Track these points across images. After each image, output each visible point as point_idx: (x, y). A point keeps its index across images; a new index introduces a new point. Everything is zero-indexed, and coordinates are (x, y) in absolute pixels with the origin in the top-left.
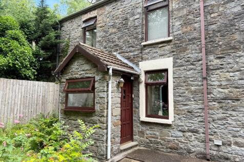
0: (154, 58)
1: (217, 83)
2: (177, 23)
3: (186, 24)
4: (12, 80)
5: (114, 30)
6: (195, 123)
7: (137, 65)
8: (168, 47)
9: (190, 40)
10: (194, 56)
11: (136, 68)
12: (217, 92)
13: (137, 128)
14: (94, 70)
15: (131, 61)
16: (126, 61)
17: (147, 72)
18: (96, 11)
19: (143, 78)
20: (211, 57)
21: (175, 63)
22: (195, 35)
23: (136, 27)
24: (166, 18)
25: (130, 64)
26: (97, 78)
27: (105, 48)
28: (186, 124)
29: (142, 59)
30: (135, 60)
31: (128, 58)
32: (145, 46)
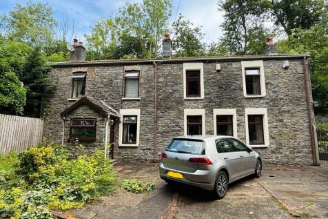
0: (129, 108)
1: (161, 125)
2: (143, 91)
3: (148, 92)
4: (8, 116)
5: (101, 86)
6: (150, 145)
7: (118, 111)
8: (138, 103)
9: (150, 101)
10: (151, 110)
11: (117, 113)
12: (161, 129)
13: (116, 150)
14: (97, 114)
15: (114, 108)
16: (110, 108)
17: (124, 116)
18: (87, 68)
19: (121, 119)
20: (159, 112)
21: (141, 112)
22: (152, 99)
23: (118, 88)
24: (137, 87)
25: (114, 110)
26: (98, 119)
27: (94, 96)
28: (145, 146)
29: (122, 108)
30: (117, 108)
31: (112, 106)
32: (124, 100)
